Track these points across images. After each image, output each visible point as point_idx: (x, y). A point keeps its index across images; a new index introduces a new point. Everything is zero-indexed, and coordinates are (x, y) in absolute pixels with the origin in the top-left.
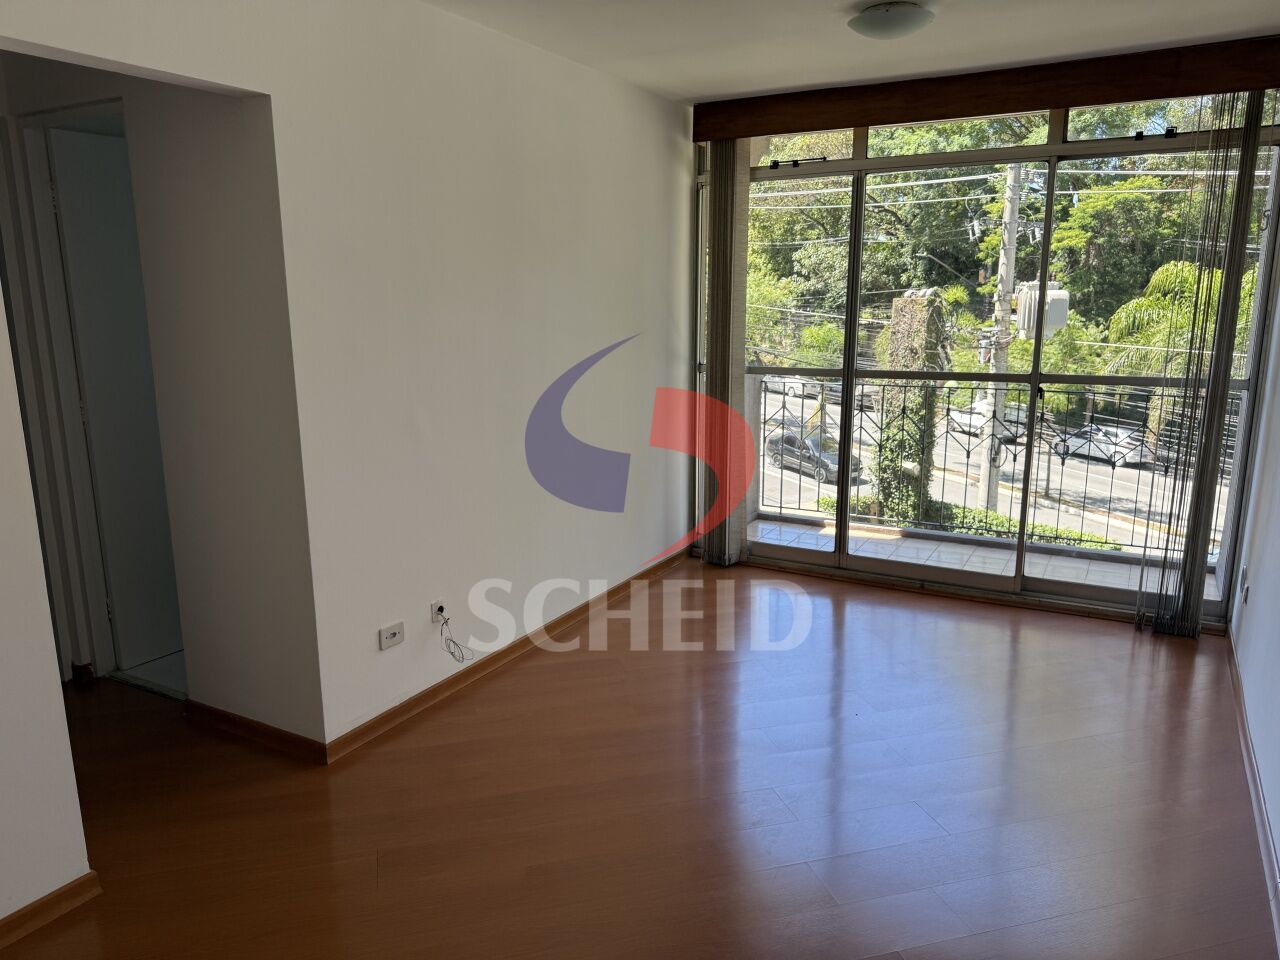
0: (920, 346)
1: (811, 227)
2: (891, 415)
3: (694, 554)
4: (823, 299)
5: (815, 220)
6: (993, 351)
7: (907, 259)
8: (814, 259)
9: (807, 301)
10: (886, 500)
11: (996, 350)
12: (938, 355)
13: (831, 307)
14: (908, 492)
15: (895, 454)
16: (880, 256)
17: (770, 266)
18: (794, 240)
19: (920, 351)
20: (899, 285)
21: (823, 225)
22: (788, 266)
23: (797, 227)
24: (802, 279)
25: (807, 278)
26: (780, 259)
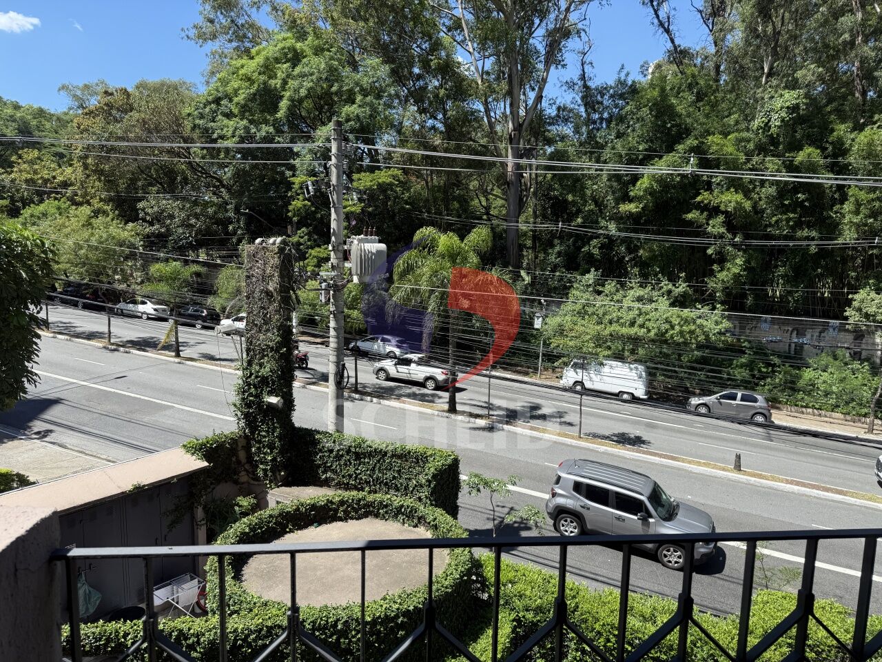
0: (275, 290)
1: (151, 185)
2: (252, 353)
4: (167, 241)
5: (155, 179)
6: (332, 292)
7: (231, 214)
8: (156, 209)
9: (152, 242)
10: (252, 433)
11: (334, 291)
12: (290, 297)
13: (173, 247)
14: (273, 424)
15: (259, 390)
16: (210, 210)
17: (117, 212)
18: (137, 193)
19: (275, 294)
20: (227, 233)
21: (161, 184)
22: (133, 213)
23: (140, 184)
24: (146, 225)
25: (151, 224)
26: (126, 207)
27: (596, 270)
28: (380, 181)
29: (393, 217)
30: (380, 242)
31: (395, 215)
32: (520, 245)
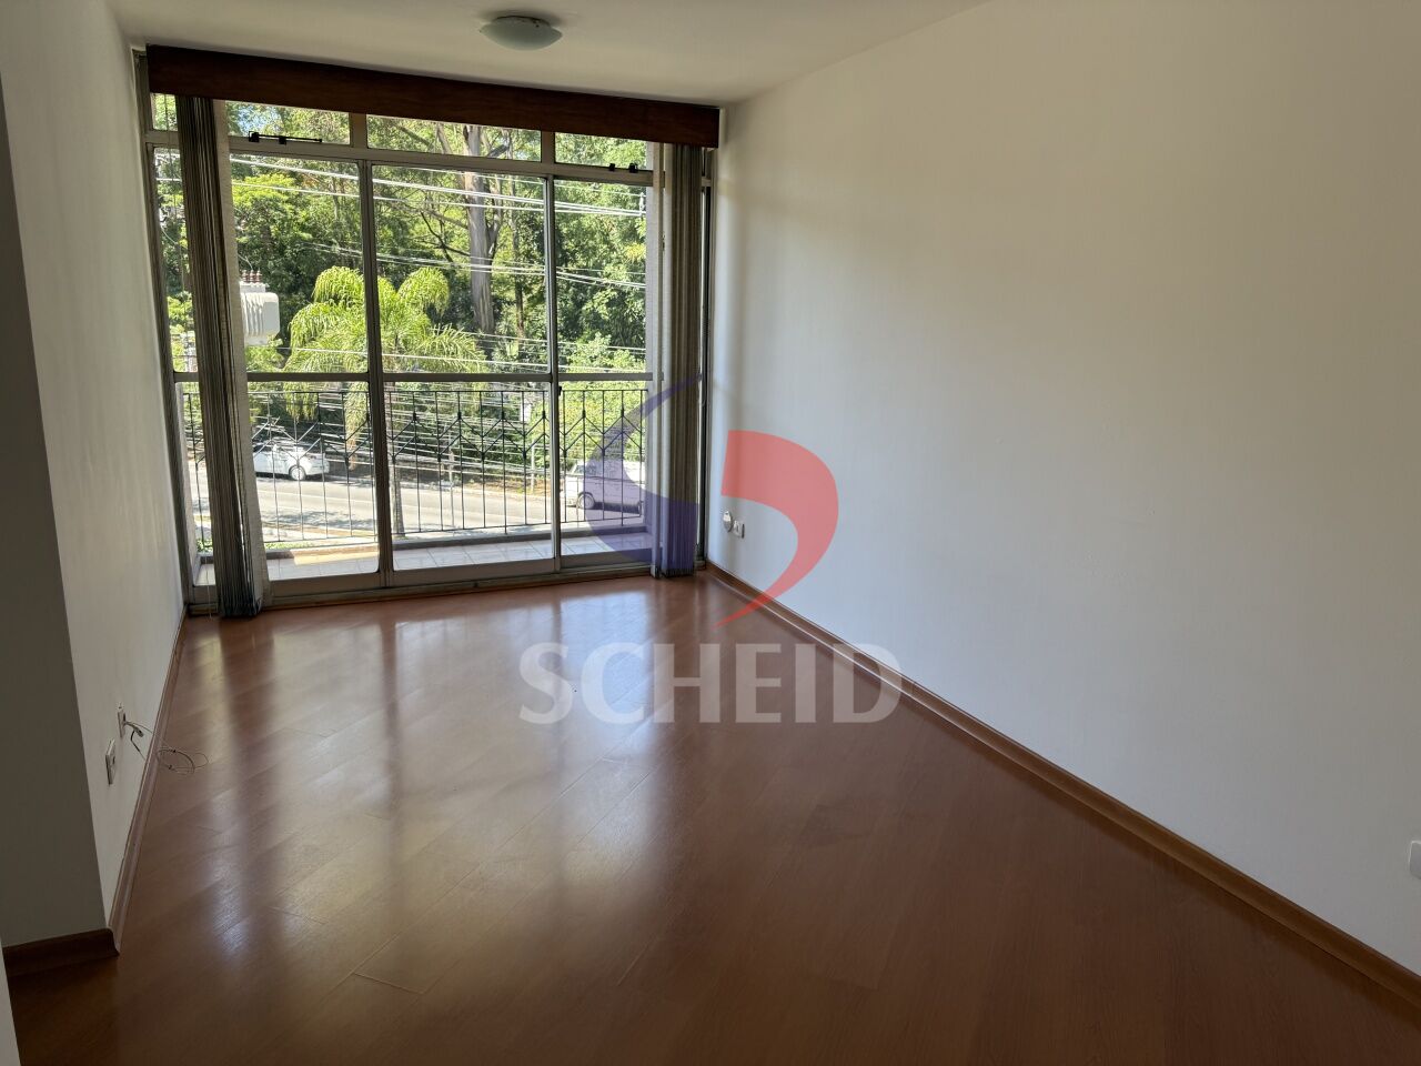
3: (194, 613)
27: (603, 336)
28: (257, 195)
29: (281, 251)
30: (268, 290)
31: (285, 247)
32: (495, 299)
